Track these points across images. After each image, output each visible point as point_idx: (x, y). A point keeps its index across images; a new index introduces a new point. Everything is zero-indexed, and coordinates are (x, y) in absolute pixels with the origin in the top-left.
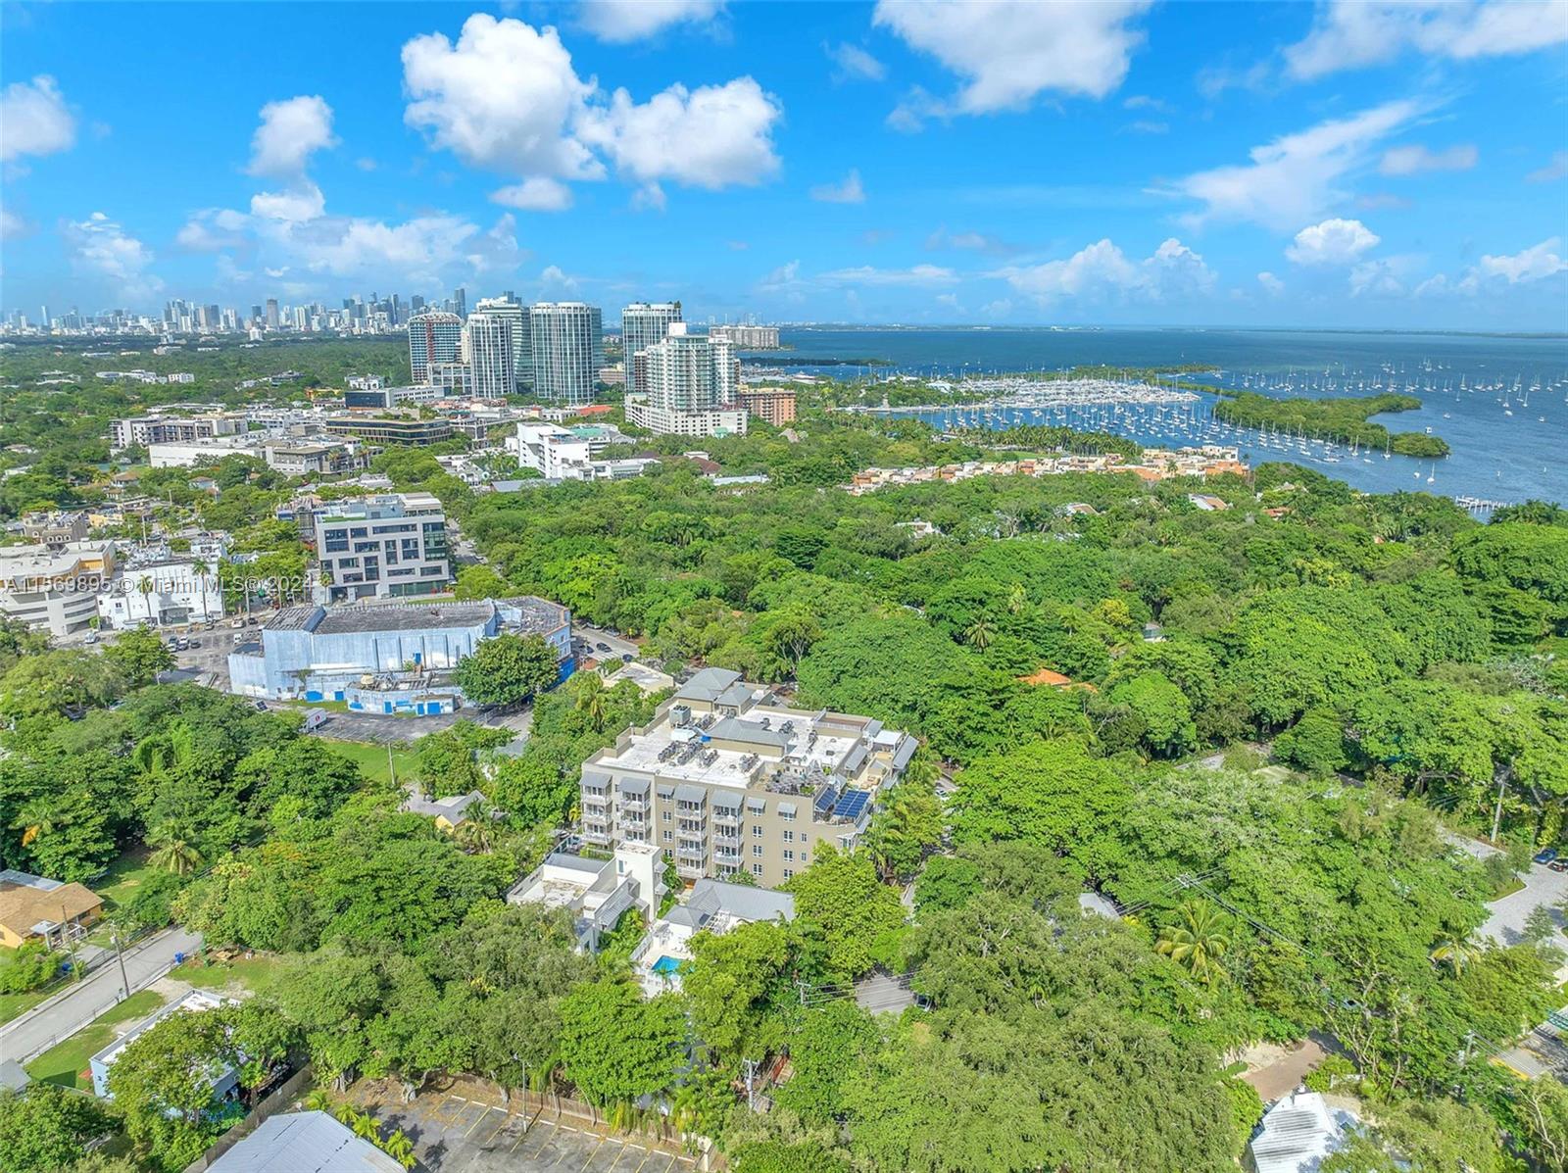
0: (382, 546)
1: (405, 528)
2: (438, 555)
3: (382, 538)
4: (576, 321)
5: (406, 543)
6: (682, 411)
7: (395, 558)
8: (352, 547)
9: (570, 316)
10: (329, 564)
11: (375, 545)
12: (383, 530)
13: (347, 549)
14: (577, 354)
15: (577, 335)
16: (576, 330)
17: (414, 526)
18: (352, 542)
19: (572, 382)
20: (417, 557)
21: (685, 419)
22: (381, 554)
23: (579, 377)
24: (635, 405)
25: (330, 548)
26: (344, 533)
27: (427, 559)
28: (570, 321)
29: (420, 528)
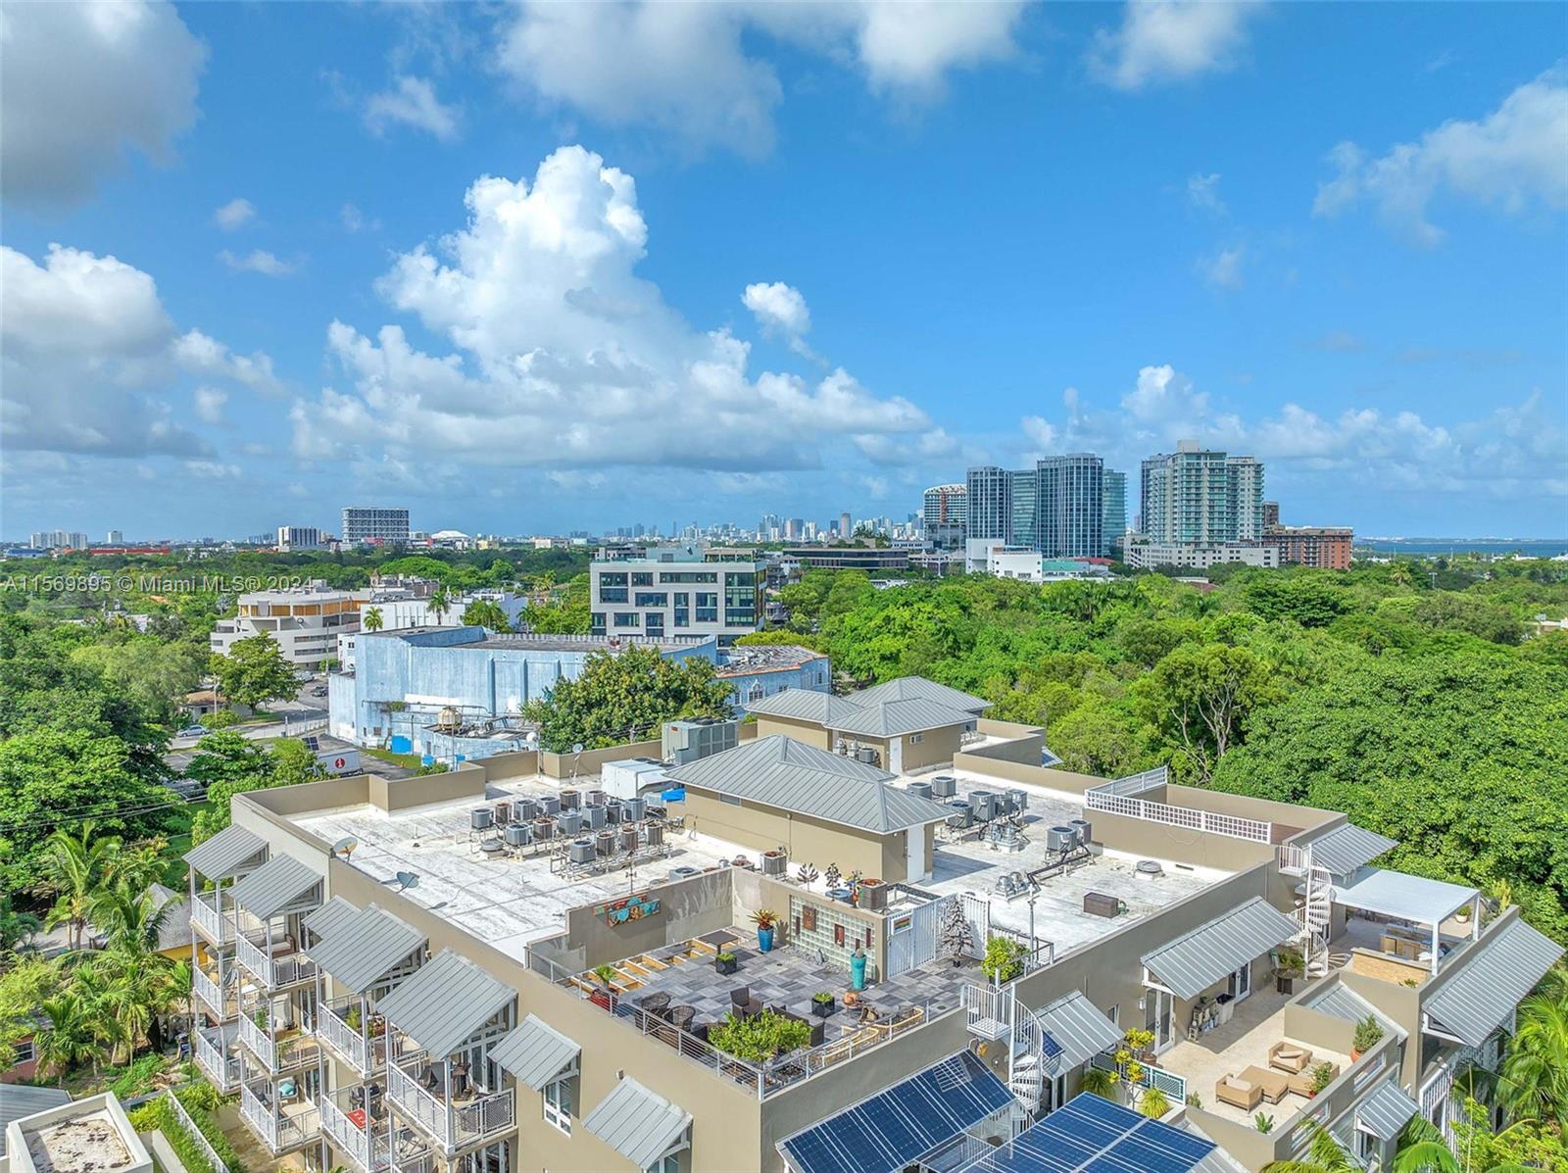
0: (671, 599)
1: (701, 577)
2: (744, 619)
3: (671, 589)
4: (1085, 473)
5: (702, 599)
6: (1188, 544)
7: (687, 618)
8: (632, 598)
9: (1078, 468)
10: (602, 617)
11: (661, 599)
12: (676, 578)
13: (626, 601)
14: (1085, 510)
15: (1085, 489)
16: (1085, 484)
17: (714, 575)
18: (633, 591)
19: (1078, 541)
20: (715, 620)
21: (1191, 555)
22: (668, 611)
23: (1085, 536)
24: (1134, 546)
25: (605, 597)
26: (623, 578)
27: (728, 624)
28: (1078, 473)
29: (721, 578)
